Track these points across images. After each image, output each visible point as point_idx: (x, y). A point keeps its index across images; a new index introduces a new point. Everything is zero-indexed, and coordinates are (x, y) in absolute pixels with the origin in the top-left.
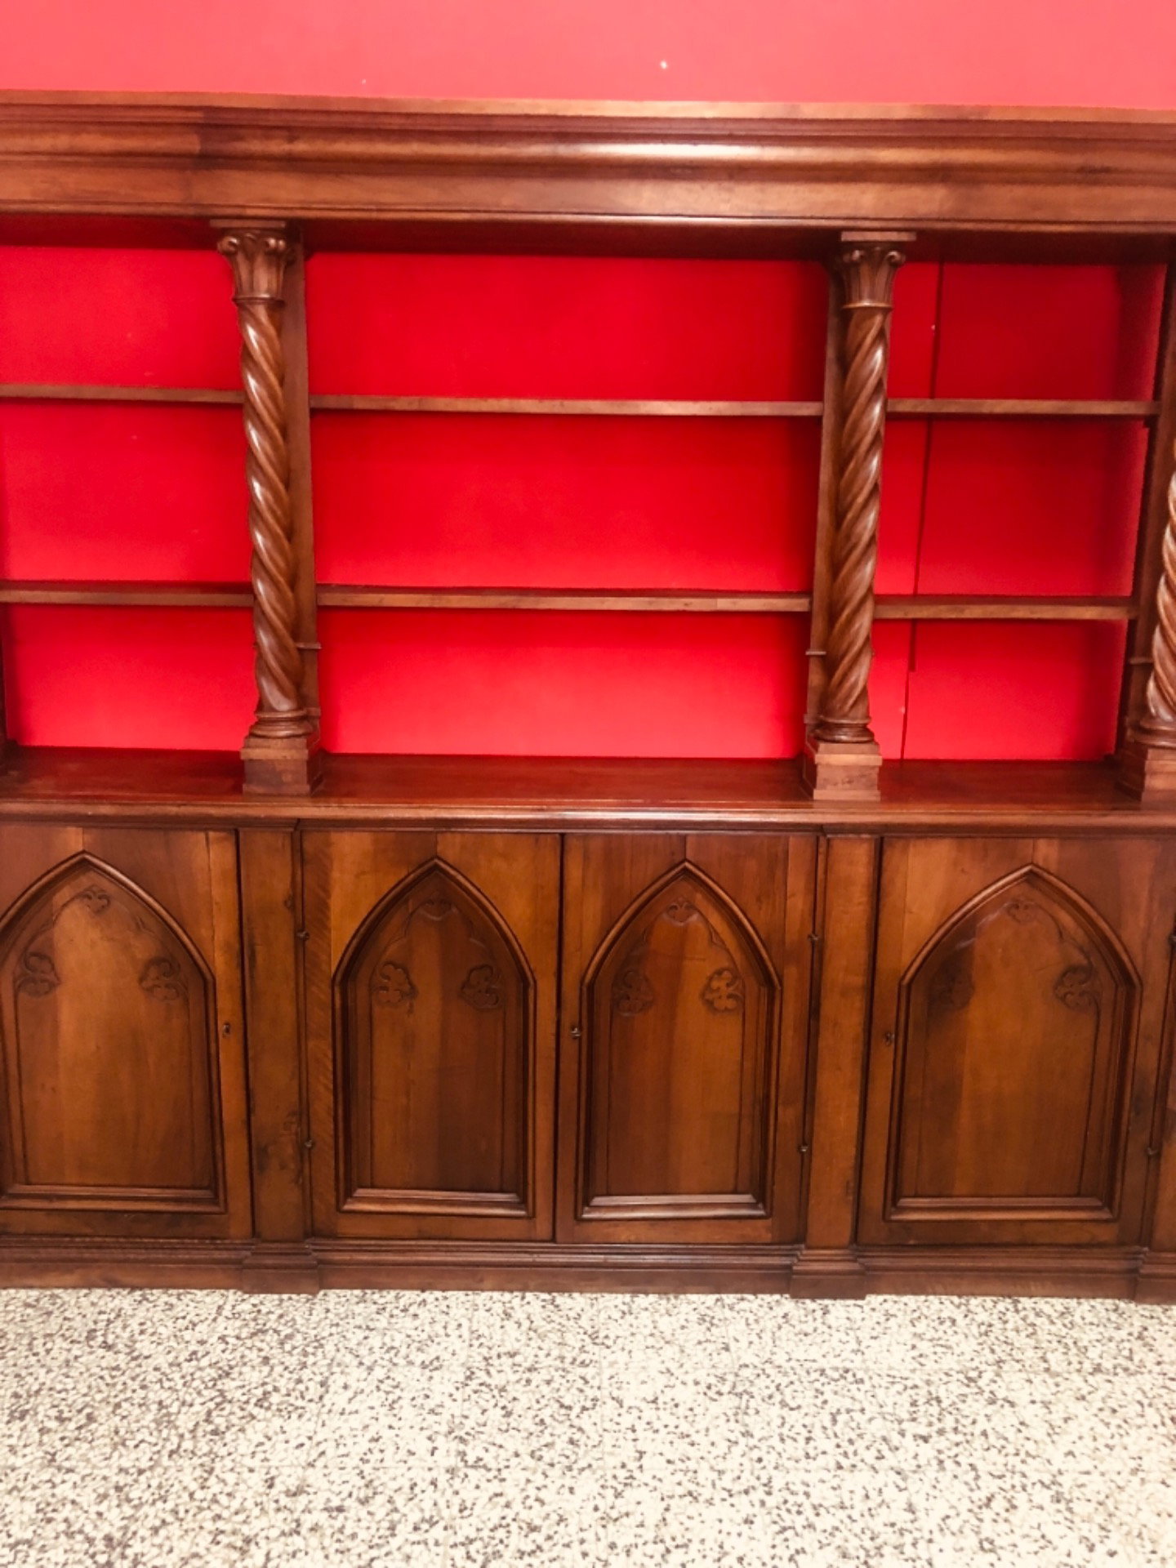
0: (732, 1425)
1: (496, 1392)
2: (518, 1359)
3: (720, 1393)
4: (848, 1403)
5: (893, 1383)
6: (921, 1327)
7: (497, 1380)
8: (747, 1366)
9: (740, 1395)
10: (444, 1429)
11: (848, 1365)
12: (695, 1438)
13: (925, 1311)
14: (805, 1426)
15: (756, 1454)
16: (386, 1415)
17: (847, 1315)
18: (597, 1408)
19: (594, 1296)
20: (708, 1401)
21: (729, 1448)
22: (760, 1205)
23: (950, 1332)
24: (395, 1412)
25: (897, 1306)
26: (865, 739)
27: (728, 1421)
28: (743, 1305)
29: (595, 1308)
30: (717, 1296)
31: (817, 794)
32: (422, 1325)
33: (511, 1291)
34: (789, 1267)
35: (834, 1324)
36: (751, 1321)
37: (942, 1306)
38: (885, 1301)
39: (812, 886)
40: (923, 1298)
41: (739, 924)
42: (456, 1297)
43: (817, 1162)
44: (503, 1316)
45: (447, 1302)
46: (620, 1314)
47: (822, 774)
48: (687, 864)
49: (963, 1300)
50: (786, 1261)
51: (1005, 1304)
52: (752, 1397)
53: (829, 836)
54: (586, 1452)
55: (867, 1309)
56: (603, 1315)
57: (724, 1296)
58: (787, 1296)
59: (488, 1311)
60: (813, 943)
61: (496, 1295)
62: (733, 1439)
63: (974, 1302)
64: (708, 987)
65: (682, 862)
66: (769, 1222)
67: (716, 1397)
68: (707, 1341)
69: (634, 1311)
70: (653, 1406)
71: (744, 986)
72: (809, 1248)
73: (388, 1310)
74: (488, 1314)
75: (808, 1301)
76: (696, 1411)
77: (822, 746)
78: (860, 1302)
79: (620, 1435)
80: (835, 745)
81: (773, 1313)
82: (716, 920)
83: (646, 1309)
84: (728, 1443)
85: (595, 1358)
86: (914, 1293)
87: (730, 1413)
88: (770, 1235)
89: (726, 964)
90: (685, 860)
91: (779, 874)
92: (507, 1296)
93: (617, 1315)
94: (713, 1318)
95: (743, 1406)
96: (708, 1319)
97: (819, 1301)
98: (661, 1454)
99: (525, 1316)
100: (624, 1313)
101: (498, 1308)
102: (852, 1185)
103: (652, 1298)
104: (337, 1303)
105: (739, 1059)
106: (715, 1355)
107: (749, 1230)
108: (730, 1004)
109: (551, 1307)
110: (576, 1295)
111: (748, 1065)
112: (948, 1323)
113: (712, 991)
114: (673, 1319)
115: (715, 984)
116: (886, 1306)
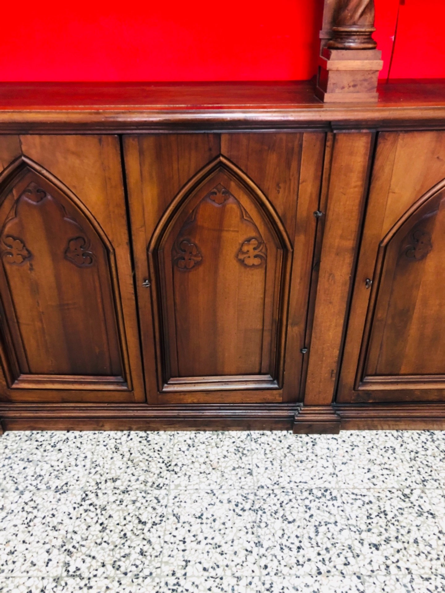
0: (250, 536)
1: (99, 511)
2: (118, 483)
3: (243, 510)
4: (326, 517)
5: (356, 499)
6: (374, 454)
7: (101, 501)
8: (262, 487)
9: (256, 511)
10: (59, 543)
11: (327, 485)
12: (225, 548)
13: (376, 442)
14: (297, 537)
15: (263, 562)
16: (23, 532)
17: (327, 446)
18: (163, 523)
19: (173, 433)
20: (236, 516)
21: (246, 556)
22: (275, 382)
23: (392, 458)
24: (30, 529)
25: (359, 439)
26: (370, 46)
27: (247, 533)
28: (264, 439)
29: (172, 443)
30: (248, 432)
31: (328, 97)
32: (62, 457)
33: (122, 431)
34: (293, 417)
35: (319, 454)
36: (267, 452)
37: (386, 438)
38: (351, 435)
39: (320, 174)
40: (375, 432)
41: (262, 205)
42: (88, 434)
43: (313, 359)
44: (114, 449)
45: (81, 440)
46: (187, 447)
47: (332, 78)
48: (221, 158)
49: (400, 434)
50: (291, 413)
51: (425, 436)
52: (264, 513)
53: (335, 132)
54: (150, 561)
55: (340, 441)
56: (176, 448)
57: (252, 432)
58: (291, 432)
59: (105, 446)
60: (317, 218)
61: (112, 433)
62: (249, 549)
63: (407, 434)
64: (240, 251)
65: (218, 156)
66: (281, 391)
67: (241, 513)
68: (239, 467)
69: (196, 445)
70: (199, 521)
71: (266, 250)
72: (305, 406)
73: (43, 446)
74: (105, 448)
75: (304, 436)
76: (227, 526)
77: (334, 53)
78: (335, 436)
79: (175, 546)
80: (344, 52)
81: (281, 445)
82: (246, 202)
83: (204, 443)
84: (246, 553)
85: (167, 482)
86: (369, 429)
87: (249, 526)
88: (281, 398)
89: (253, 234)
90: (220, 155)
91: (294, 164)
92: (119, 433)
93: (184, 448)
94: (244, 449)
95: (258, 520)
96: (241, 450)
97: (310, 436)
98: (200, 563)
99: (128, 449)
100: (189, 446)
101: (112, 444)
102: (335, 372)
103: (208, 434)
104: (13, 441)
105: (262, 296)
106: (243, 478)
107: (268, 396)
108: (257, 261)
109: (145, 442)
110: (161, 432)
111: (268, 300)
112: (390, 451)
113: (243, 253)
114: (219, 450)
115: (245, 249)
116: (352, 438)
